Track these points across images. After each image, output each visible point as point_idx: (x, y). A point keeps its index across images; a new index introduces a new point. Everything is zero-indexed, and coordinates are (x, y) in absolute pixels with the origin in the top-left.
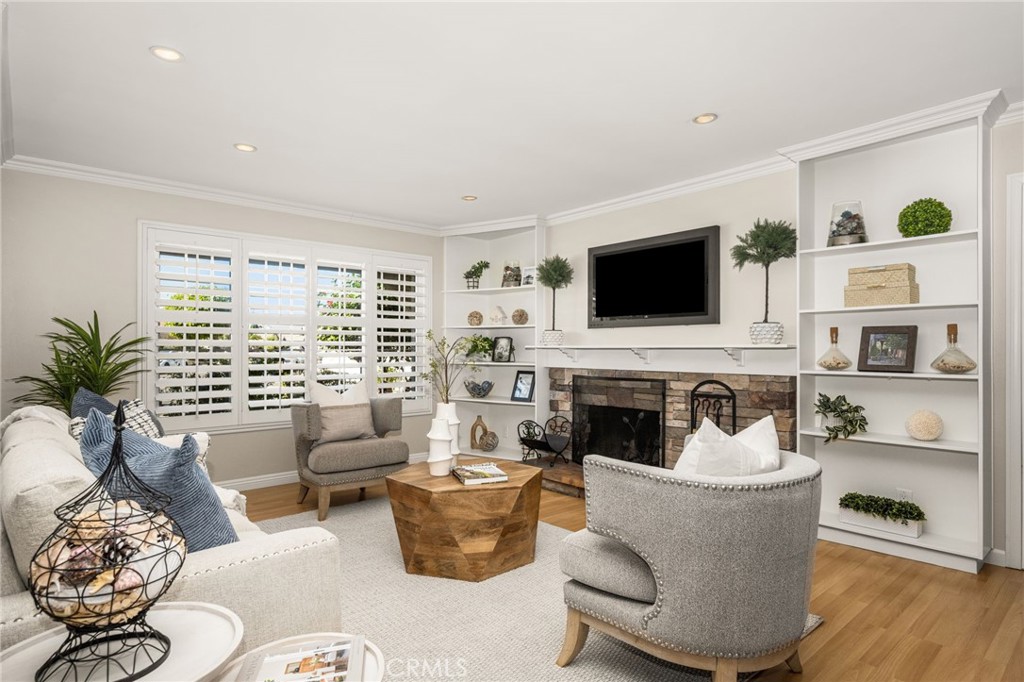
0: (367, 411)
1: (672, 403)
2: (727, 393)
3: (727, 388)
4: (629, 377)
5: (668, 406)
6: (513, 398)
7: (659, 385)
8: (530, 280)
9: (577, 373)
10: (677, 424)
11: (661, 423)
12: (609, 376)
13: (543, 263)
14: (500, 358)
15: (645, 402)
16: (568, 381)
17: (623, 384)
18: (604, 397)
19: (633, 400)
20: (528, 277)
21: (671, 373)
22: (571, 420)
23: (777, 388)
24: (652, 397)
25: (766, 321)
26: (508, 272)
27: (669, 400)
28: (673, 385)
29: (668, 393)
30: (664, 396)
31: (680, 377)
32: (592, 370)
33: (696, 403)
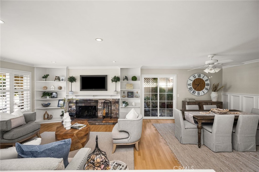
0: (23, 118)
1: (99, 104)
2: (109, 102)
3: (109, 101)
4: (90, 100)
5: (98, 105)
6: (58, 106)
7: (96, 101)
8: (63, 80)
9: (77, 100)
10: (100, 107)
11: (97, 108)
12: (85, 100)
13: (69, 77)
14: (54, 97)
15: (93, 104)
16: (74, 101)
17: (88, 101)
18: (84, 104)
19: (91, 104)
20: (62, 79)
21: (98, 99)
22: (75, 109)
23: (116, 100)
24: (95, 103)
25: (116, 91)
26: (57, 78)
27: (98, 104)
28: (99, 101)
29: (98, 102)
30: (97, 103)
31: (100, 100)
32: (81, 99)
33: (104, 104)
